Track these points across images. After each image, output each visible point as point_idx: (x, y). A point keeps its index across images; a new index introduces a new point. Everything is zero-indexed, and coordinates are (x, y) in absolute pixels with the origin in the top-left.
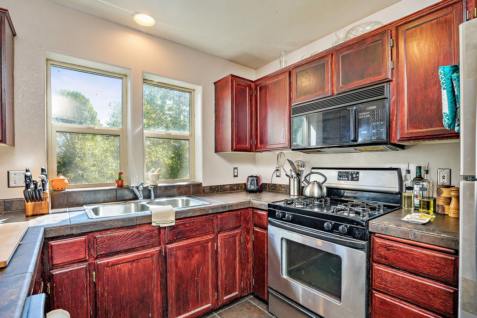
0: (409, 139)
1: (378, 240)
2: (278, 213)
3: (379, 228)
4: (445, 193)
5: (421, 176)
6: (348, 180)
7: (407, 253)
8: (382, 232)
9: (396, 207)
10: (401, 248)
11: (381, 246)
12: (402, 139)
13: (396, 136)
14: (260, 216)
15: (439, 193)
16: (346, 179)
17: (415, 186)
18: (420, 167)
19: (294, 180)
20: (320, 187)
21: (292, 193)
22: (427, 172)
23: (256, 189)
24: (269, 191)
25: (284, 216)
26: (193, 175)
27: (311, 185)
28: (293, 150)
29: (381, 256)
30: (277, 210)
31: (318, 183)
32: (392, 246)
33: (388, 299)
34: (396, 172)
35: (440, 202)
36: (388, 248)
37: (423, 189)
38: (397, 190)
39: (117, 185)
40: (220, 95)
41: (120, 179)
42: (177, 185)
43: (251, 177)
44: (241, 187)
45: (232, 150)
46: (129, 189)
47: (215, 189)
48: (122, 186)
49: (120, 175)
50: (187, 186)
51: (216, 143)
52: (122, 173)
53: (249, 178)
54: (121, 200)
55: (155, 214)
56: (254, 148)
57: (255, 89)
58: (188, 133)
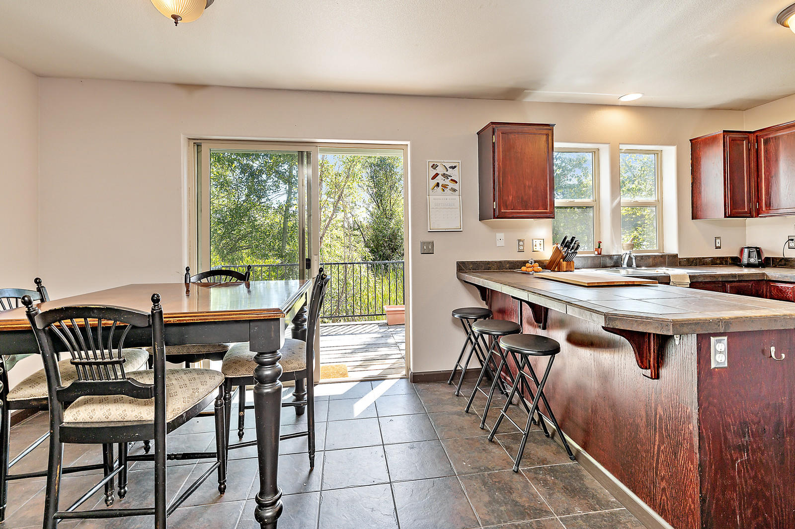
14: (780, 289)
23: (756, 262)
26: (661, 246)
39: (596, 253)
40: (702, 154)
41: (599, 247)
42: (653, 255)
43: (748, 248)
44: (726, 261)
45: (725, 217)
46: (610, 257)
47: (693, 261)
48: (600, 254)
49: (599, 244)
50: (662, 256)
51: (695, 208)
52: (601, 242)
53: (746, 250)
54: (604, 266)
55: (673, 275)
56: (755, 212)
57: (755, 141)
58: (654, 199)
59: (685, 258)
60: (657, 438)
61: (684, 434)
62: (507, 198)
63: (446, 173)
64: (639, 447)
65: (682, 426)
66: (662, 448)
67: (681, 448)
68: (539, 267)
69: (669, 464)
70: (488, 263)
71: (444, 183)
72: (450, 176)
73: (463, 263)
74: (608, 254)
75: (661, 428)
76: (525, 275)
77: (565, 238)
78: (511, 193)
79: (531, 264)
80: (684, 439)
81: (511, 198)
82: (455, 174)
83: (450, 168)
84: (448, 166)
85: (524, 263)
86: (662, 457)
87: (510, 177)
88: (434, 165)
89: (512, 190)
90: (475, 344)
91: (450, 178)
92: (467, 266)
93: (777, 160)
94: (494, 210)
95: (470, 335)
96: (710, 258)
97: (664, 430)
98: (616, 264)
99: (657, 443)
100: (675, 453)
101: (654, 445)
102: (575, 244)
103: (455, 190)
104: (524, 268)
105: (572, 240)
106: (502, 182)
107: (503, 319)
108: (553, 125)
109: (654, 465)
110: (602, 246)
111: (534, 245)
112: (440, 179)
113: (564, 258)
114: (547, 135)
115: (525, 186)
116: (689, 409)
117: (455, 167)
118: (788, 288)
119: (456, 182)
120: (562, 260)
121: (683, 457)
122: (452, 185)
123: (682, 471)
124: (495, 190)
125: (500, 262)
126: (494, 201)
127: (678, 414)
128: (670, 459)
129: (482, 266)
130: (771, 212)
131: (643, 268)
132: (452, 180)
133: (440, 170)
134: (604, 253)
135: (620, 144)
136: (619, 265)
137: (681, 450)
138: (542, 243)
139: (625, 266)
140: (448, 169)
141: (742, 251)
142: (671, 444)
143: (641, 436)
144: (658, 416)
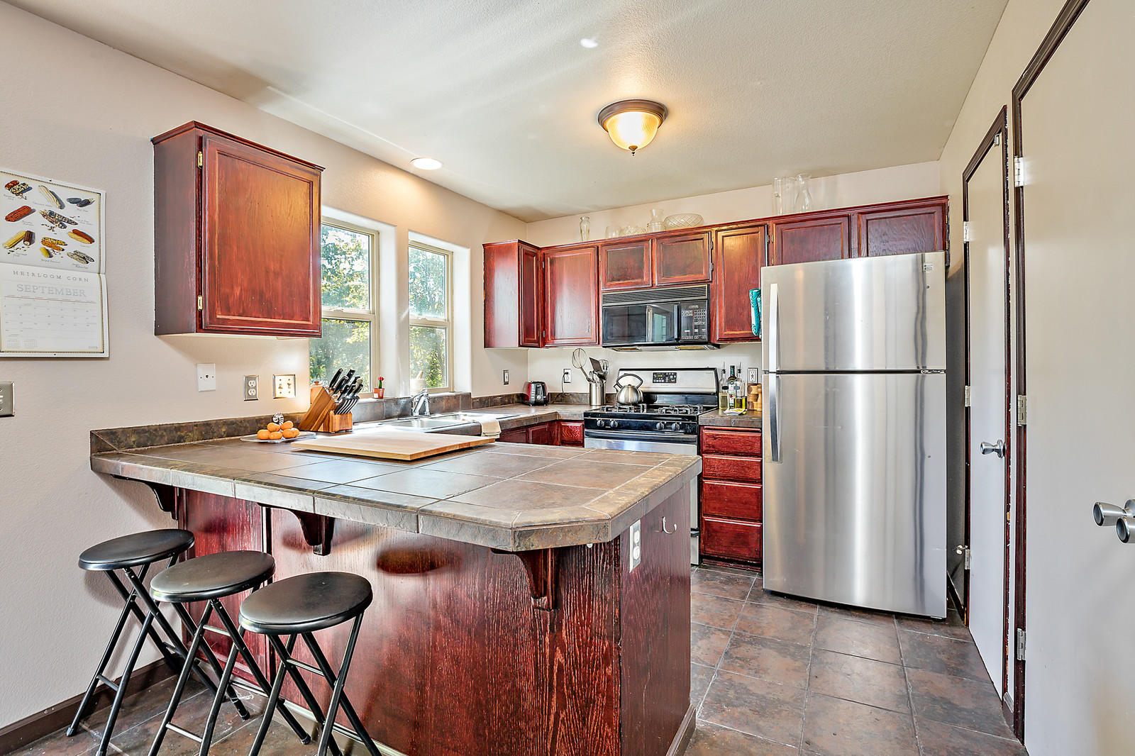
0: (726, 340)
1: (706, 432)
2: (599, 421)
3: (707, 421)
4: (754, 390)
5: (734, 375)
6: (665, 382)
7: (729, 438)
8: (710, 424)
9: (714, 407)
10: (724, 435)
11: (709, 436)
12: (721, 340)
13: (715, 336)
14: (570, 430)
15: (749, 391)
16: (663, 381)
17: (730, 386)
18: (733, 367)
19: (596, 386)
20: (635, 390)
21: (594, 403)
22: (740, 371)
23: (543, 400)
24: (553, 403)
25: (607, 423)
26: (452, 383)
27: (625, 390)
28: (603, 347)
29: (709, 446)
30: (597, 419)
31: (633, 387)
32: (718, 435)
33: (716, 483)
34: (713, 372)
35: (750, 399)
36: (714, 437)
37: (736, 388)
38: (715, 391)
39: (376, 395)
40: (495, 264)
41: (380, 387)
42: (445, 396)
43: (534, 383)
44: (513, 399)
45: (520, 346)
46: (396, 401)
47: (485, 402)
48: (382, 398)
49: (380, 381)
50: (455, 397)
51: (487, 334)
52: (383, 379)
53: (533, 385)
54: (388, 417)
55: (485, 424)
56: (542, 342)
57: (542, 259)
58: (443, 318)
59: (478, 398)
60: (554, 704)
61: (598, 685)
62: (227, 290)
63: (57, 211)
64: (522, 725)
65: (596, 673)
66: (562, 716)
67: (593, 707)
68: (293, 429)
69: (573, 738)
70: (179, 428)
71: (50, 235)
72: (70, 222)
73: (111, 433)
74: (393, 397)
75: (560, 684)
76: (265, 447)
77: (339, 373)
78: (239, 280)
79: (278, 423)
80: (598, 693)
81: (237, 291)
82: (87, 219)
83: (72, 201)
84: (64, 195)
85: (262, 423)
86: (563, 729)
87: (235, 249)
88: (15, 183)
89: (239, 275)
90: (151, 618)
91: (70, 227)
92: (123, 439)
93: (561, 283)
94: (200, 313)
95: (134, 598)
96: (500, 396)
97: (565, 686)
98: (404, 412)
99: (554, 710)
100: (584, 719)
101: (549, 714)
102: (355, 382)
103: (86, 259)
104: (263, 433)
105: (350, 375)
106: (219, 255)
107: (223, 546)
108: (322, 169)
109: (549, 747)
110: (385, 384)
111: (277, 386)
112: (34, 223)
113: (337, 410)
114: (311, 183)
115: (267, 272)
116: (607, 643)
117: (87, 203)
118: (577, 427)
119: (91, 241)
120: (332, 412)
121: (595, 721)
122: (75, 245)
123: (594, 742)
124: (200, 271)
125: (207, 424)
126: (199, 292)
127: (590, 655)
128: (574, 731)
129: (162, 436)
130: (556, 342)
131: (438, 415)
132: (75, 232)
133: (37, 199)
134: (387, 395)
135: (410, 230)
136: (406, 413)
137: (593, 709)
138: (292, 382)
139: (417, 414)
140: (67, 204)
141: (529, 386)
142: (577, 706)
143: (526, 706)
144: (556, 668)
